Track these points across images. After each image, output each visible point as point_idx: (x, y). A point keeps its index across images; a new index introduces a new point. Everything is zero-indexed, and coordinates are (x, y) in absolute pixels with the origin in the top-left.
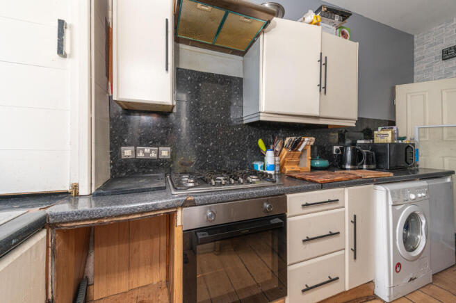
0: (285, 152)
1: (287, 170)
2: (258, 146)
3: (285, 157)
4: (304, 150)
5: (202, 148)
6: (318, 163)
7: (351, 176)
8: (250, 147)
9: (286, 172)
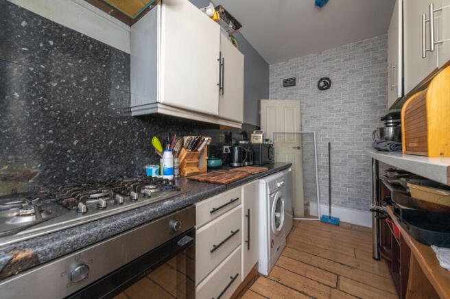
0: (184, 153)
1: (187, 172)
2: (152, 145)
3: (185, 158)
4: (203, 150)
5: (57, 149)
6: (213, 163)
7: (245, 174)
8: (141, 147)
9: (186, 175)
